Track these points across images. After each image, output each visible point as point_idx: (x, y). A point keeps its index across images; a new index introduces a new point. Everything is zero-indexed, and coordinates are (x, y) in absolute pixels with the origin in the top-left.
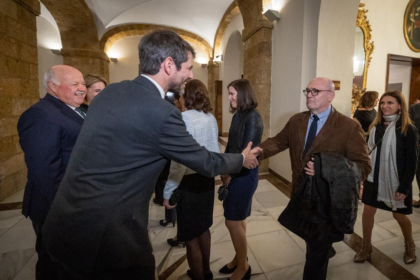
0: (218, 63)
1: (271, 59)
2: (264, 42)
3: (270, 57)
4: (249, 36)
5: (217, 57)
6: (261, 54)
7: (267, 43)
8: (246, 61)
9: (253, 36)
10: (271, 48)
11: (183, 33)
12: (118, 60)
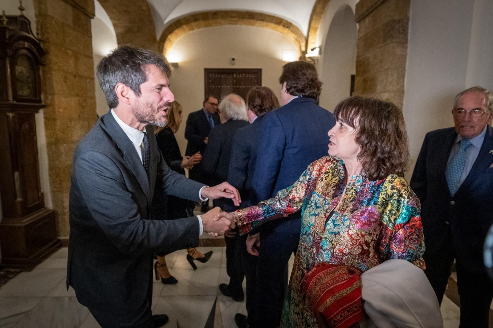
0: (314, 59)
2: (394, 21)
3: (405, 46)
4: (367, 13)
5: (312, 50)
6: (389, 41)
7: (400, 21)
8: (361, 54)
9: (373, 13)
10: (408, 29)
11: (263, 18)
12: (179, 64)
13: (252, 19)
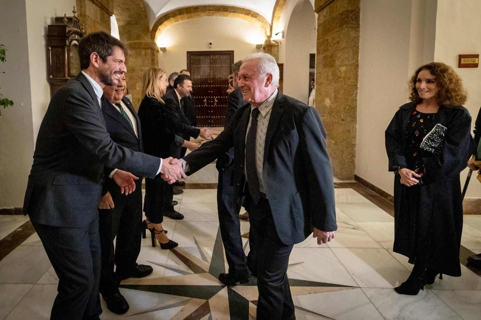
0: (278, 42)
1: (359, 31)
2: (347, 11)
3: (357, 30)
4: (325, 5)
5: (276, 34)
6: (344, 26)
7: (352, 11)
8: (320, 37)
9: (331, 5)
10: (359, 17)
11: (235, 10)
12: (167, 49)
13: (226, 11)
